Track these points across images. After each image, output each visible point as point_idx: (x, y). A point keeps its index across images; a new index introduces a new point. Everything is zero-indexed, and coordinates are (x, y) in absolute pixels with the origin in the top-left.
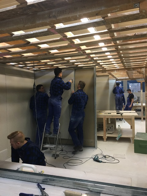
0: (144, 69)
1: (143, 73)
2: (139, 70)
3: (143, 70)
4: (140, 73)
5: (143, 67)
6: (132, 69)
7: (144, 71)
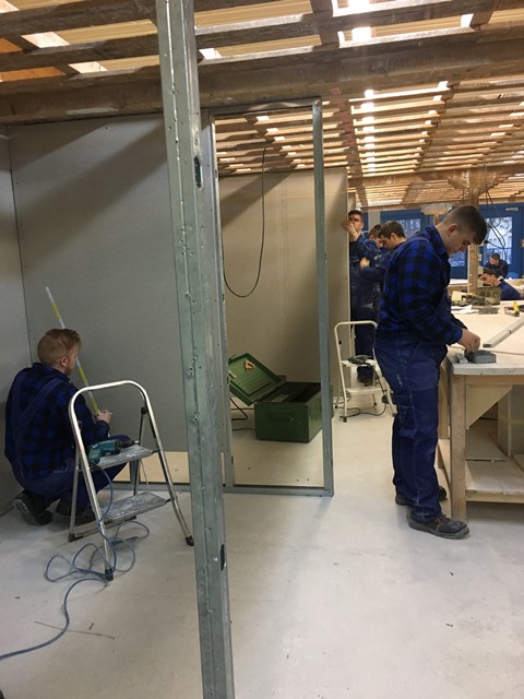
0: (468, 175)
1: (464, 188)
2: (455, 177)
3: (466, 177)
4: (456, 185)
5: (465, 170)
6: (434, 175)
7: (468, 182)
